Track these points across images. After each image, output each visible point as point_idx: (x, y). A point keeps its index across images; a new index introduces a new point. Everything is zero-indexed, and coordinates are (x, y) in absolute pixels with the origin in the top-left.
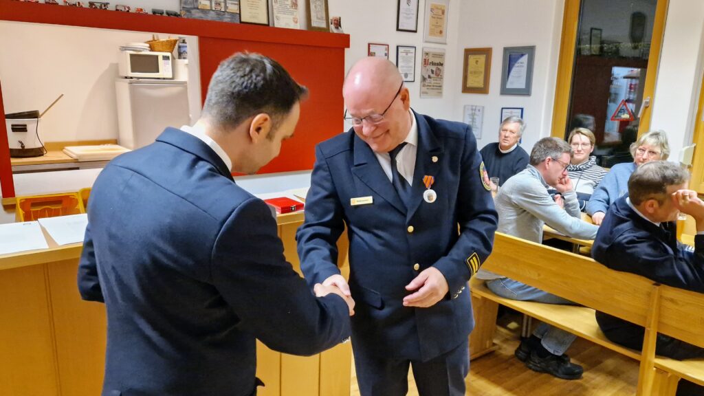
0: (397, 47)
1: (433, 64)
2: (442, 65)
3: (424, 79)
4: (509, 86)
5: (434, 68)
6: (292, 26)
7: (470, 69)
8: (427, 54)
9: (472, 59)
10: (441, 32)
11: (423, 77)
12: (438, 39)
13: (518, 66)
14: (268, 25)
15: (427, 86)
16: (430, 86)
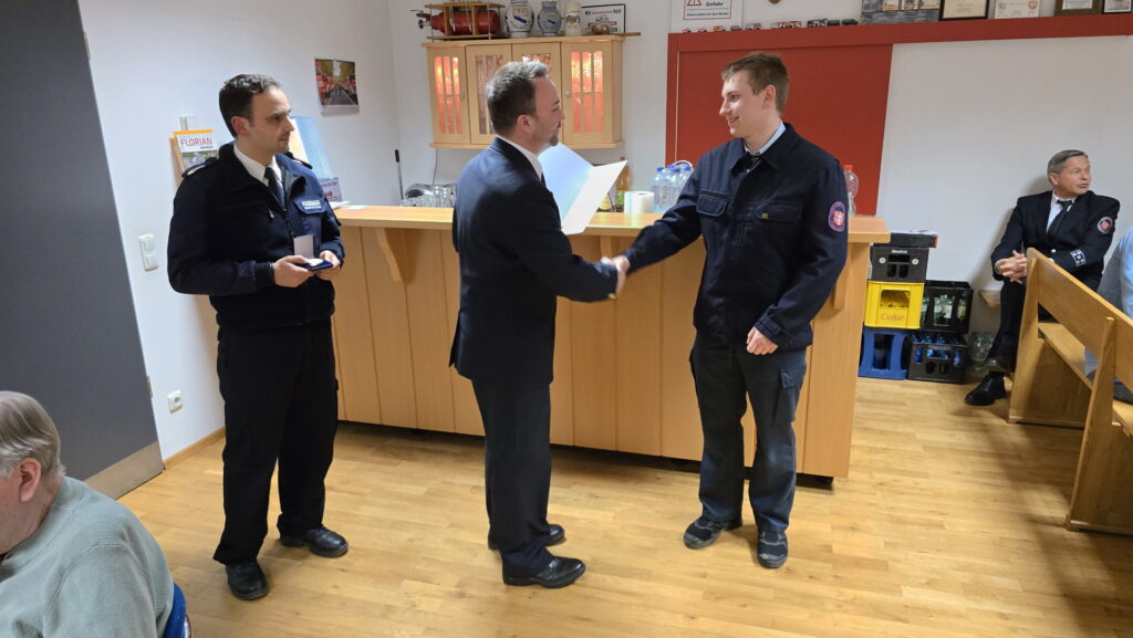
6: (1026, 13)
14: (986, 17)
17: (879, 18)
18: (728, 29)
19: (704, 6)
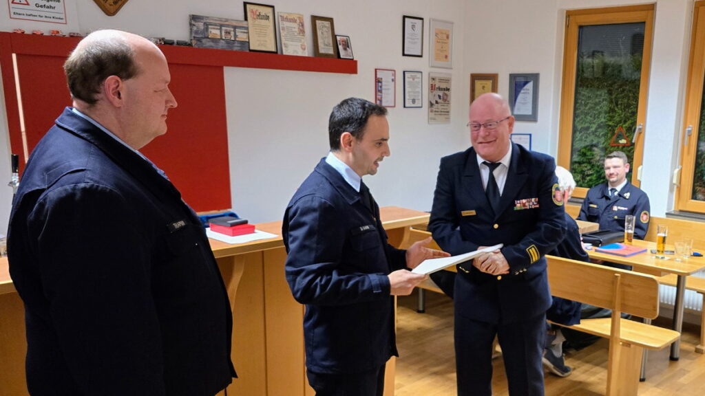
0: (404, 72)
1: (440, 89)
2: (448, 90)
3: (431, 105)
4: (517, 112)
5: (441, 93)
6: (300, 53)
8: (433, 79)
9: (478, 84)
10: (446, 57)
12: (443, 63)
13: (524, 93)
14: (276, 53)
15: (435, 111)
16: (438, 112)
17: (207, 44)
18: (67, 36)
19: (32, 6)
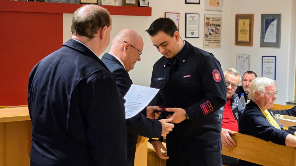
0: (186, 14)
1: (213, 25)
2: (219, 26)
3: (207, 36)
4: (266, 41)
5: (214, 28)
6: (113, 4)
7: (240, 29)
8: (208, 18)
9: (241, 21)
10: (218, 3)
11: (206, 34)
12: (216, 8)
13: (271, 28)
15: (209, 40)
16: (211, 40)
